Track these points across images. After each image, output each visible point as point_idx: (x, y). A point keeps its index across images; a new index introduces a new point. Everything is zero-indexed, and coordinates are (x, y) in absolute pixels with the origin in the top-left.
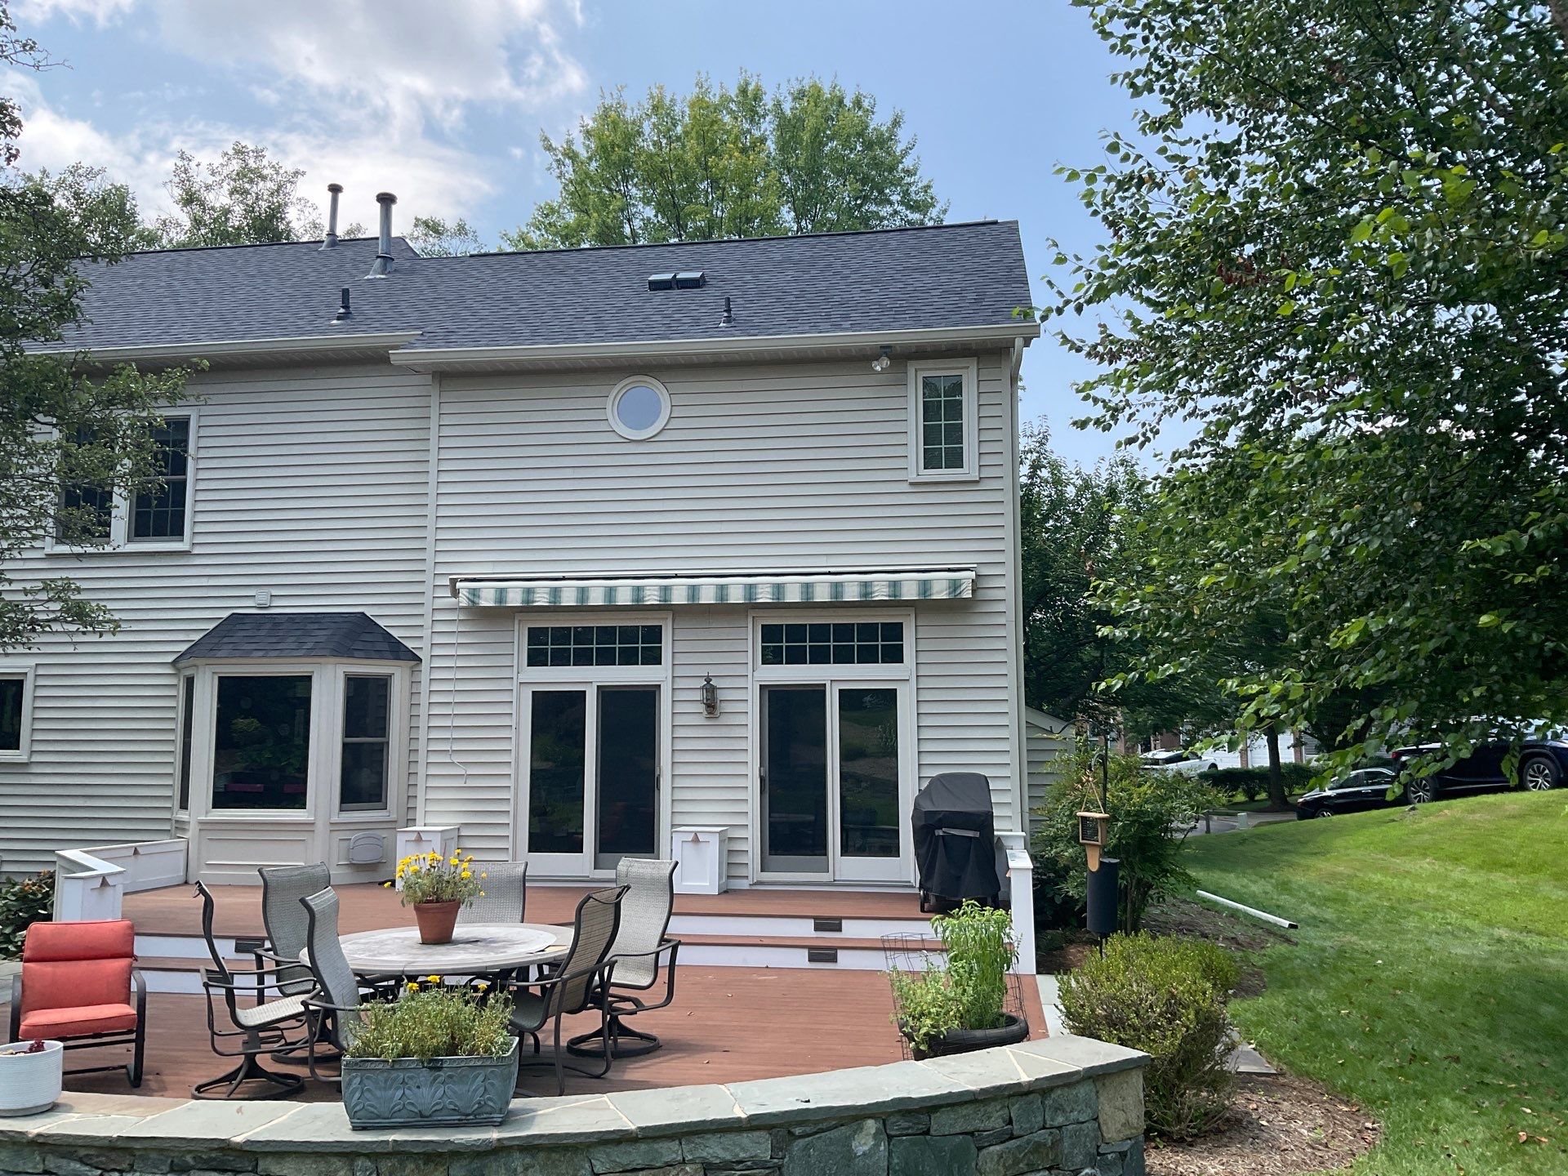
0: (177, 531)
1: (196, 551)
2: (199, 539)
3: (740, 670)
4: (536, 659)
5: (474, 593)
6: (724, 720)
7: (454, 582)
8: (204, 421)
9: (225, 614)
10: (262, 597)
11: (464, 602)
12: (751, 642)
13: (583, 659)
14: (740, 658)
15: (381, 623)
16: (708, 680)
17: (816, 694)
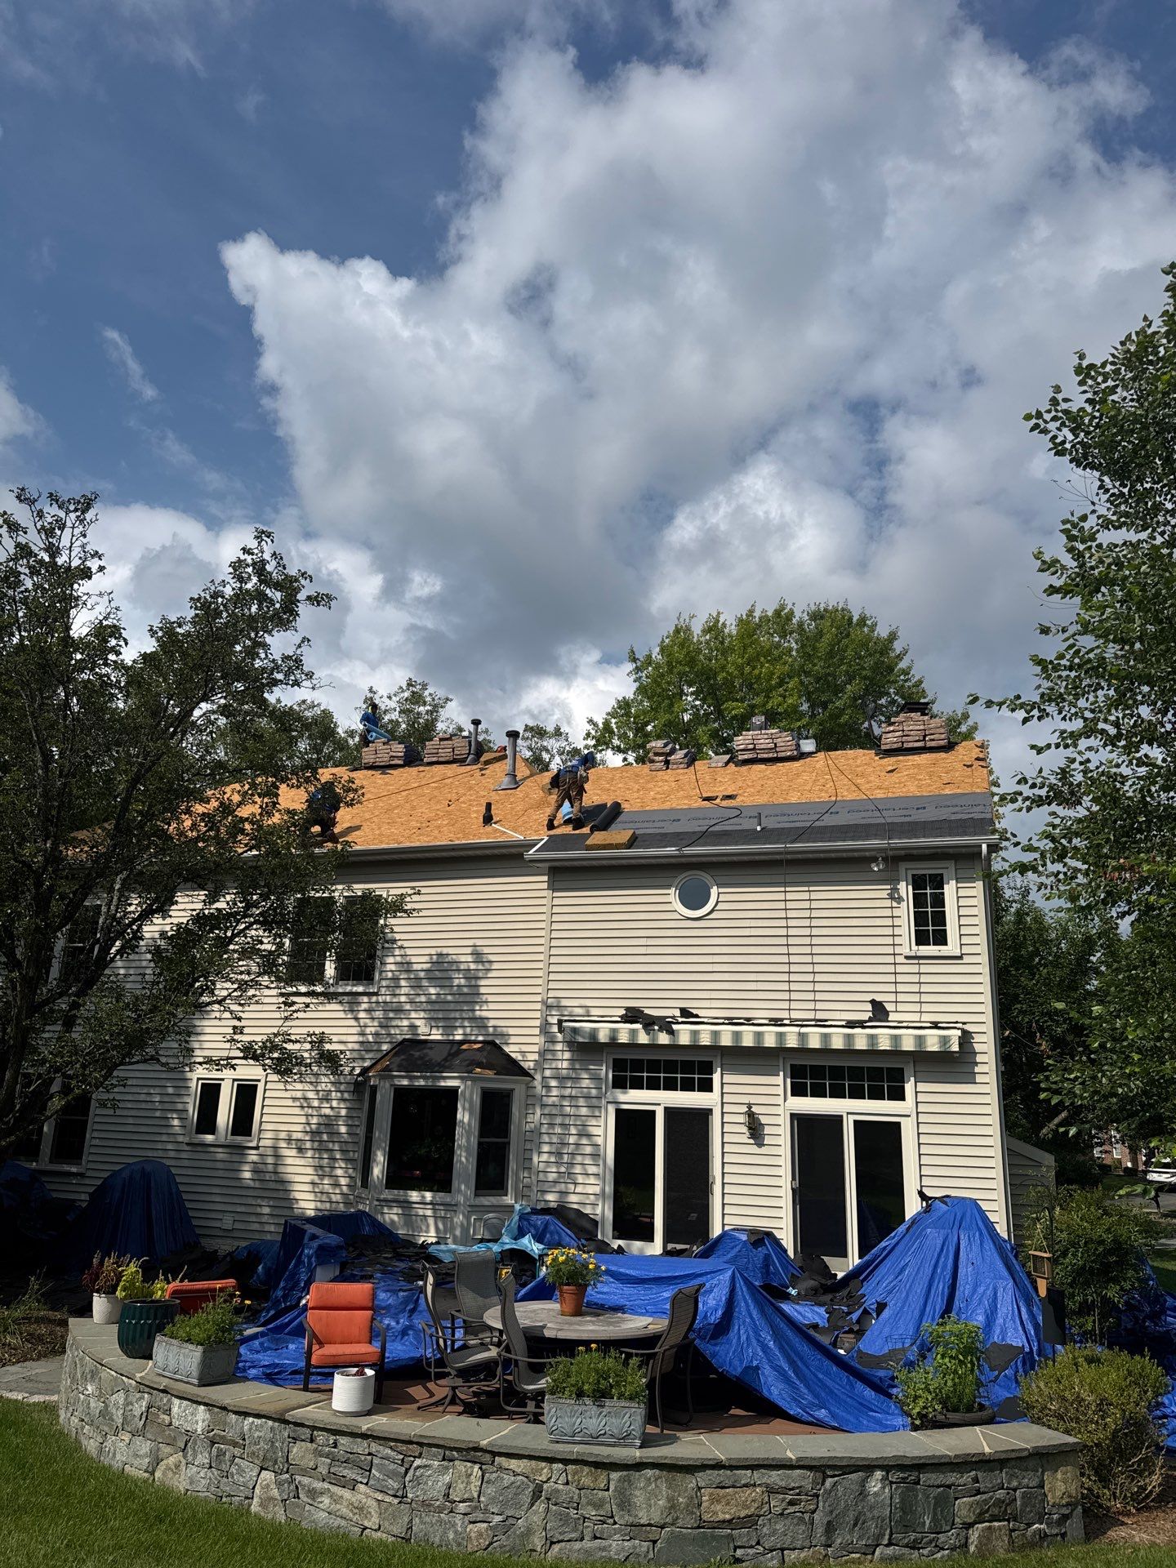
0: (370, 978)
1: (381, 991)
2: (383, 983)
3: (773, 1100)
4: (618, 1084)
5: (575, 1031)
6: (764, 1140)
7: (560, 1021)
9: (397, 1039)
11: (567, 1037)
12: (781, 1077)
13: (653, 1085)
14: (773, 1090)
16: (750, 1106)
17: (836, 1121)
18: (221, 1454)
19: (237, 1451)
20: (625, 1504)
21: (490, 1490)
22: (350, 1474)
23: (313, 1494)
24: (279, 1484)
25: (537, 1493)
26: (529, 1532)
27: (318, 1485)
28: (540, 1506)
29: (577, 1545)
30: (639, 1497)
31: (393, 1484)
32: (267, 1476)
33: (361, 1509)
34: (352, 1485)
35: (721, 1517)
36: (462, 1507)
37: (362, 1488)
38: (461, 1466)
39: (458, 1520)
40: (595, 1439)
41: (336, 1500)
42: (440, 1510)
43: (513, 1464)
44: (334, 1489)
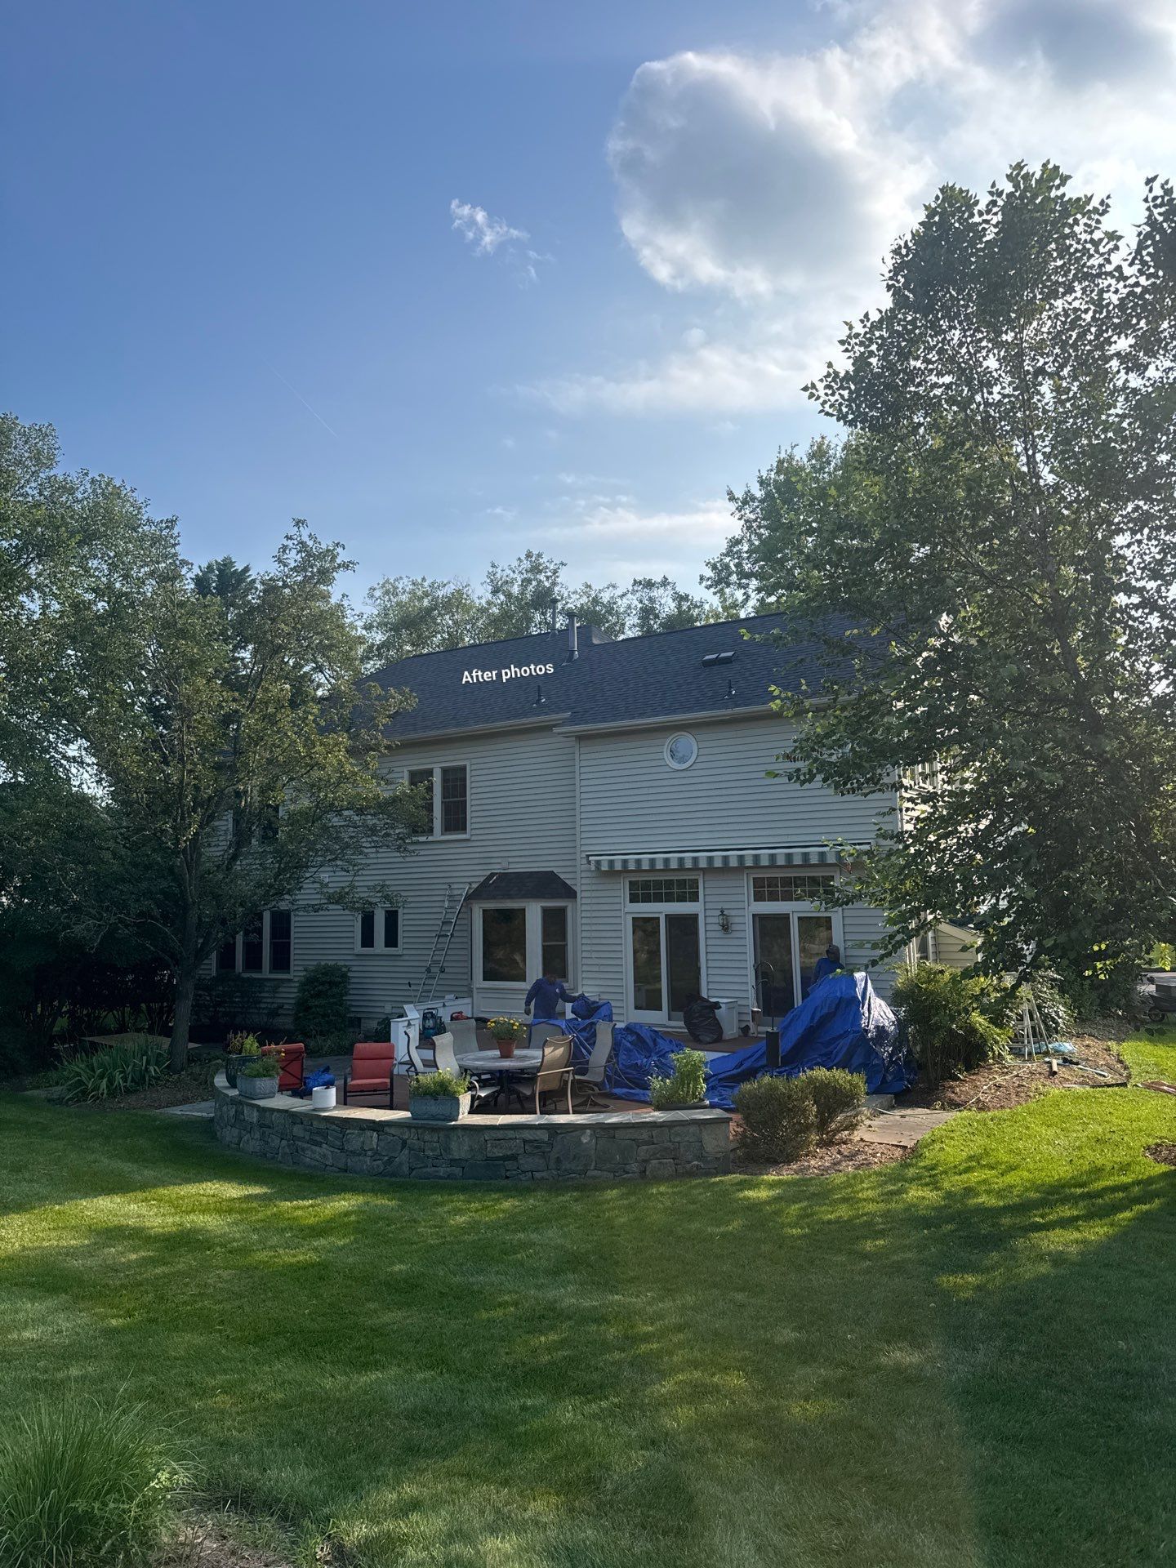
0: (464, 829)
1: (473, 838)
2: (474, 832)
3: (740, 905)
4: (634, 899)
5: (598, 863)
6: (734, 935)
7: (588, 856)
8: (474, 767)
9: (488, 873)
10: (505, 865)
11: (593, 868)
12: (746, 887)
13: (658, 898)
14: (740, 898)
15: (562, 876)
16: (722, 912)
17: (784, 918)
18: (264, 1132)
19: (270, 1131)
20: (447, 1149)
21: (382, 1144)
22: (319, 1139)
23: (303, 1150)
24: (289, 1146)
25: (404, 1143)
26: (401, 1164)
27: (306, 1145)
28: (406, 1151)
29: (424, 1170)
30: (454, 1145)
31: (338, 1143)
32: (284, 1142)
33: (324, 1156)
34: (319, 1144)
35: (498, 1155)
36: (369, 1153)
37: (324, 1146)
38: (369, 1133)
39: (368, 1159)
40: (434, 1118)
41: (313, 1152)
42: (359, 1155)
43: (392, 1131)
44: (314, 1147)
